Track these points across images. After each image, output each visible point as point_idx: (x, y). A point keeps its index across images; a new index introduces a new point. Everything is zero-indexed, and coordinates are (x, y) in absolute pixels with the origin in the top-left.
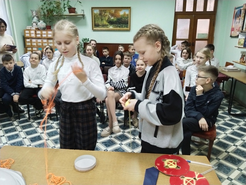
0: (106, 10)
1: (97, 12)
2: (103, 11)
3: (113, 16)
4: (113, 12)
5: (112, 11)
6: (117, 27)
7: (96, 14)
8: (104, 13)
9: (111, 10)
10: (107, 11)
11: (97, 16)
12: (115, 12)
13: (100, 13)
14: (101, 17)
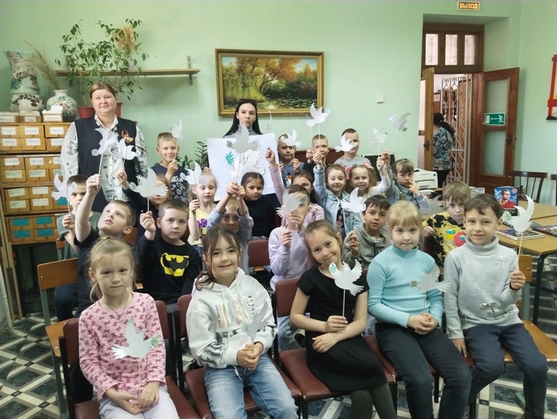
0: (257, 58)
1: (230, 63)
2: (249, 61)
3: (275, 74)
4: (278, 64)
5: (274, 63)
6: (287, 106)
7: (227, 70)
8: (251, 67)
9: (272, 60)
10: (260, 61)
11: (230, 75)
12: (282, 65)
13: (241, 67)
14: (243, 79)
